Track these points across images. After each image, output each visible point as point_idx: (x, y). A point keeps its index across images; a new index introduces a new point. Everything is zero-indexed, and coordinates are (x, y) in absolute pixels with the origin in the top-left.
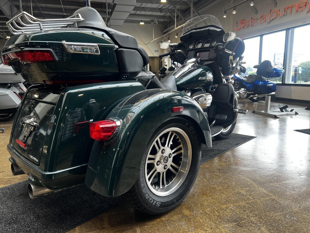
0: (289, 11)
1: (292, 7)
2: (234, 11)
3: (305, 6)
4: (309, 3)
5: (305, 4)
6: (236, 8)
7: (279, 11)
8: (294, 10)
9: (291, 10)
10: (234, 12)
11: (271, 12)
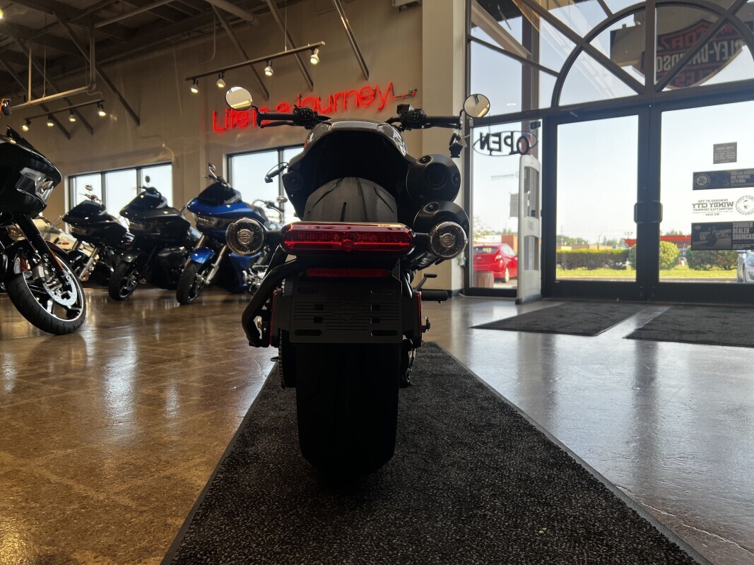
0: (339, 102)
1: (347, 95)
2: (221, 80)
3: (374, 96)
4: (380, 92)
5: (373, 93)
6: (225, 74)
7: (320, 99)
8: (352, 101)
9: (346, 102)
10: (220, 83)
11: (302, 99)
